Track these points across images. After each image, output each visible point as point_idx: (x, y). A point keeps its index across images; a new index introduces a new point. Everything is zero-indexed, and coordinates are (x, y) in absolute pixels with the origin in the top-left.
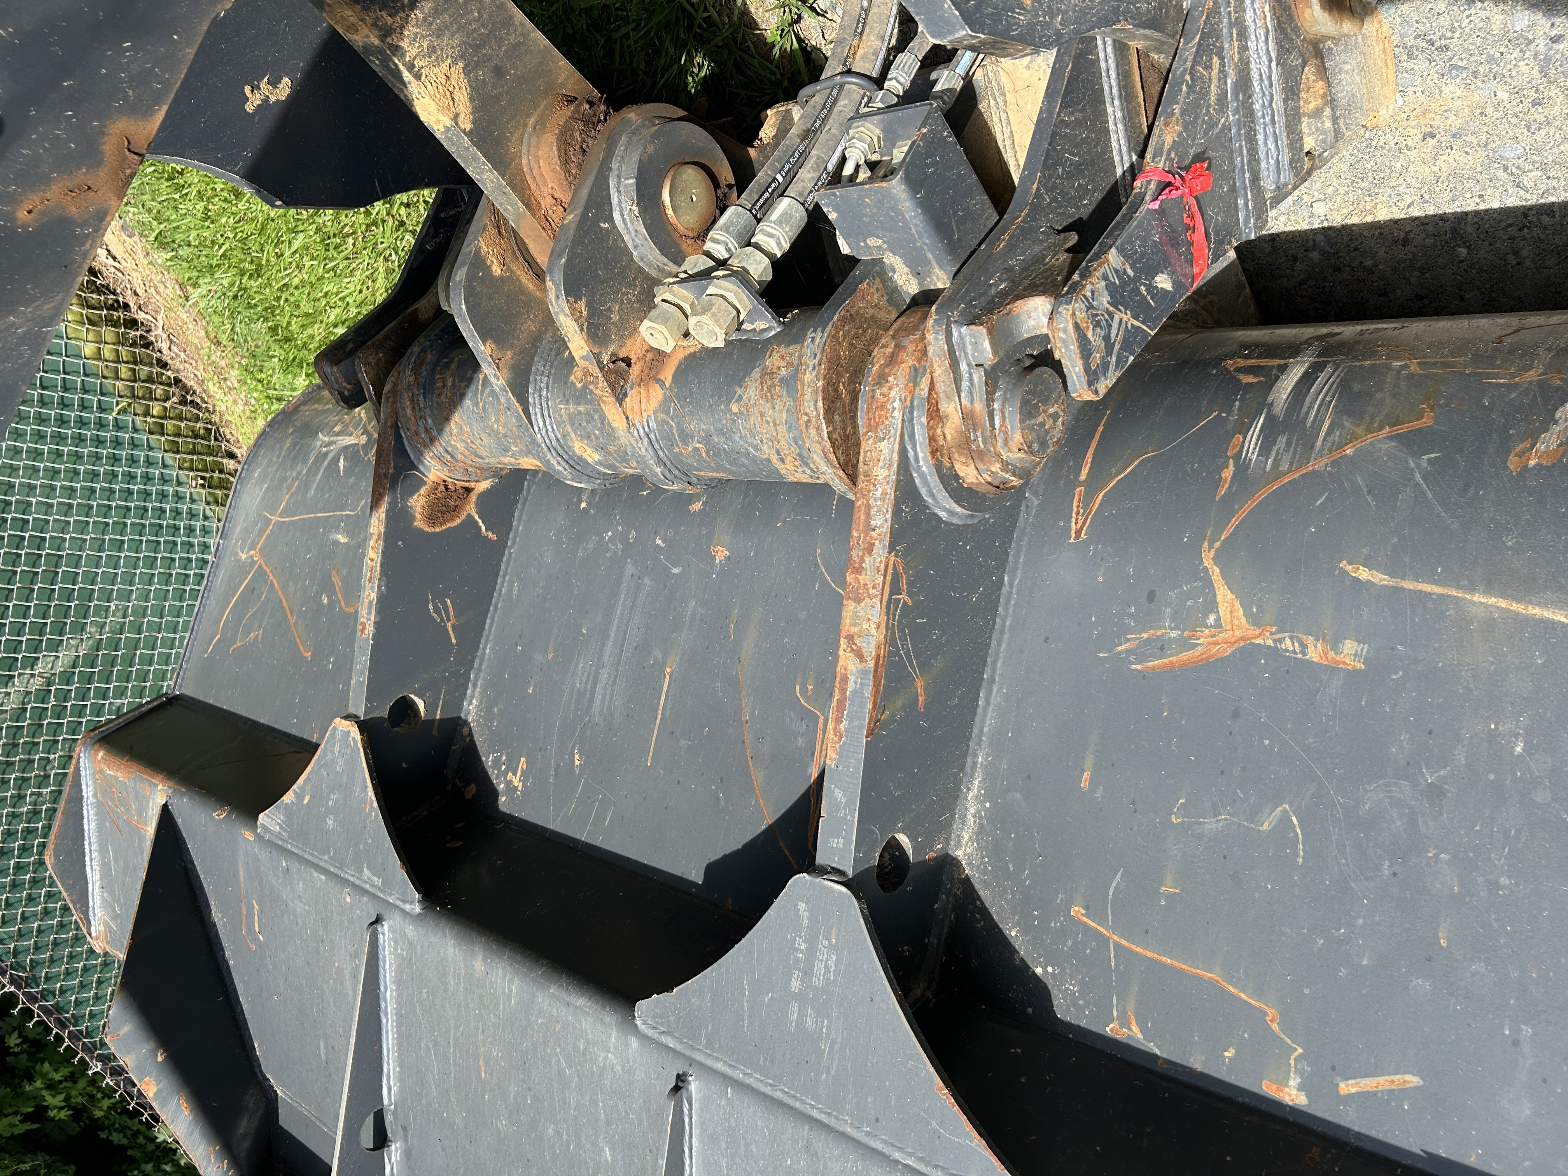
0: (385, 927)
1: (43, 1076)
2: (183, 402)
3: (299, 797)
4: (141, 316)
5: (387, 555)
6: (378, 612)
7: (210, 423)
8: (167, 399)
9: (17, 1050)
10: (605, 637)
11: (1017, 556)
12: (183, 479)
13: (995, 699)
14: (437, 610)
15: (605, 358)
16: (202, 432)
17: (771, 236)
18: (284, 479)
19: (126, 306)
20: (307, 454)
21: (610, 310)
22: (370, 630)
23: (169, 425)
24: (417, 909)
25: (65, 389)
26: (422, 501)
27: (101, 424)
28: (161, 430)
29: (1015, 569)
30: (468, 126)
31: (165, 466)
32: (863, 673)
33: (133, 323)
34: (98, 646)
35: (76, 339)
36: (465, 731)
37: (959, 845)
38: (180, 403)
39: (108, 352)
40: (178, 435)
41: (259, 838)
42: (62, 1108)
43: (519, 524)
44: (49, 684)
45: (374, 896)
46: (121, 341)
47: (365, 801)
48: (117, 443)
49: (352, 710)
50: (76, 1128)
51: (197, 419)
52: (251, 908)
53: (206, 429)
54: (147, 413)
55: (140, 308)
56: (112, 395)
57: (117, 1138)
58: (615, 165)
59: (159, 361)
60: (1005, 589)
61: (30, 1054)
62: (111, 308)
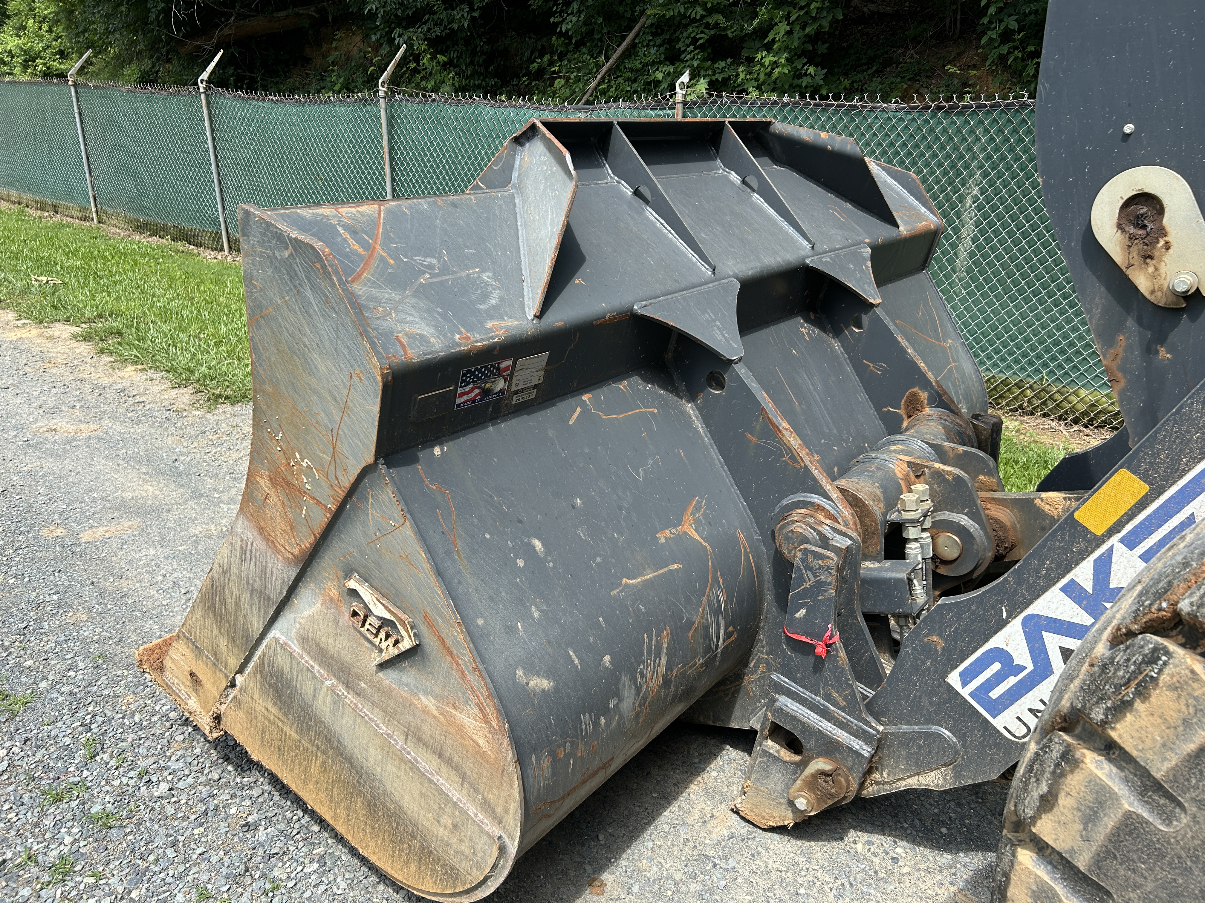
0: (809, 246)
1: (783, 66)
2: (1021, 407)
3: (867, 267)
4: (1076, 428)
5: (918, 368)
6: (902, 347)
7: (1000, 408)
8: (1029, 401)
9: (806, 67)
10: (822, 401)
11: (747, 514)
12: (988, 373)
13: (717, 462)
14: (881, 366)
15: (926, 470)
16: (1000, 401)
17: (916, 548)
18: (963, 382)
19: (1086, 427)
20: (964, 399)
21: (939, 487)
22: (899, 339)
23: (1017, 391)
24: (807, 261)
25: (1075, 367)
26: (922, 398)
27: (1045, 365)
28: (1018, 385)
29: (745, 509)
30: (1036, 501)
31: (1001, 371)
32: (780, 425)
33: (1076, 421)
34: (954, 270)
35: (1092, 393)
36: (831, 335)
37: (691, 408)
38: (1021, 405)
39: (1074, 399)
40: (1009, 390)
41: (865, 243)
42: (762, 58)
43: (878, 422)
44: (958, 237)
45: (820, 254)
46: (1073, 409)
47: (850, 282)
48: (1031, 363)
49: (879, 308)
50: (745, 53)
51: (1007, 404)
52: (843, 218)
53: (999, 404)
54: (1031, 387)
55: (1080, 431)
56: (1053, 382)
57: (722, 64)
58: (981, 532)
59: (1049, 415)
60: (742, 500)
61: (798, 69)
62: (1092, 420)
